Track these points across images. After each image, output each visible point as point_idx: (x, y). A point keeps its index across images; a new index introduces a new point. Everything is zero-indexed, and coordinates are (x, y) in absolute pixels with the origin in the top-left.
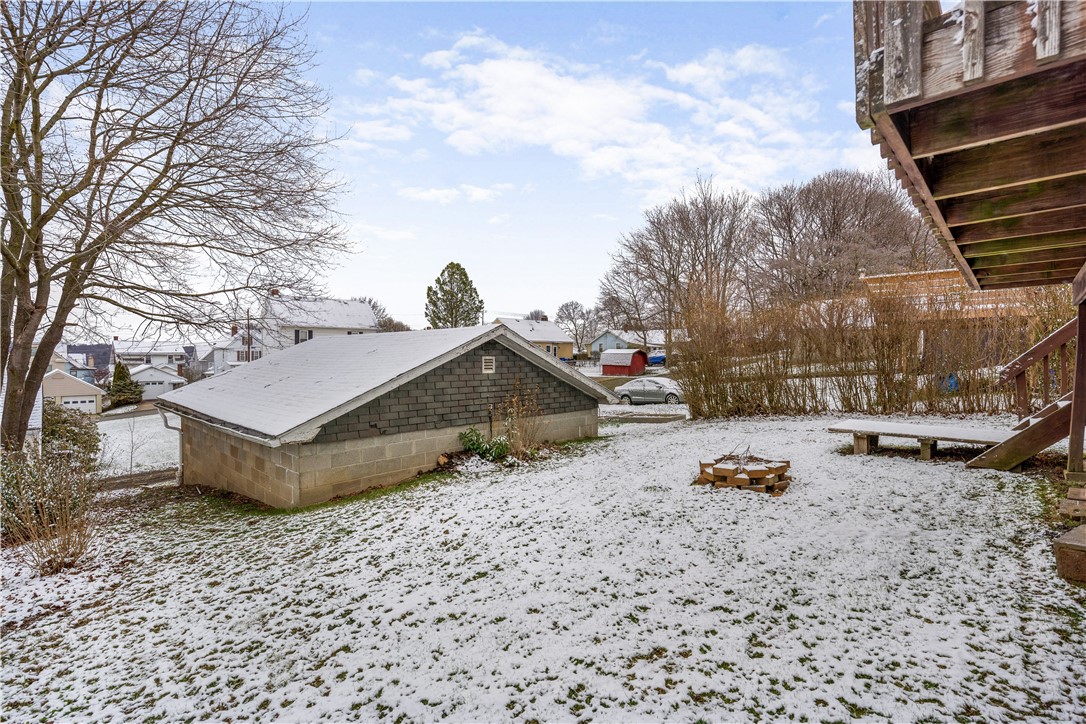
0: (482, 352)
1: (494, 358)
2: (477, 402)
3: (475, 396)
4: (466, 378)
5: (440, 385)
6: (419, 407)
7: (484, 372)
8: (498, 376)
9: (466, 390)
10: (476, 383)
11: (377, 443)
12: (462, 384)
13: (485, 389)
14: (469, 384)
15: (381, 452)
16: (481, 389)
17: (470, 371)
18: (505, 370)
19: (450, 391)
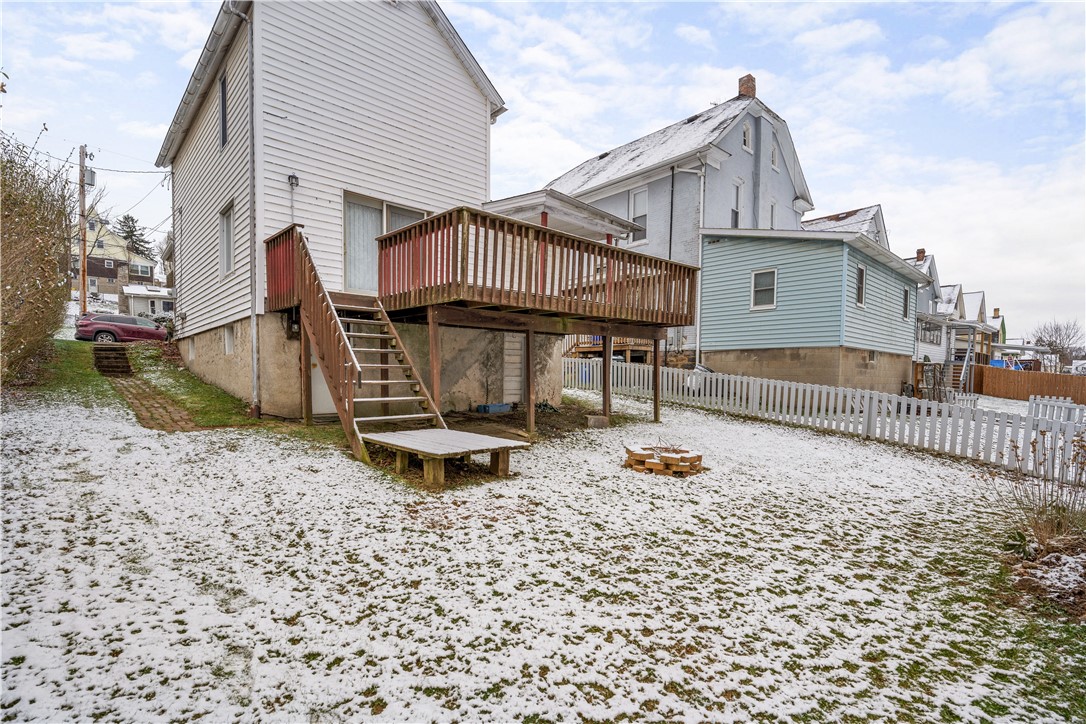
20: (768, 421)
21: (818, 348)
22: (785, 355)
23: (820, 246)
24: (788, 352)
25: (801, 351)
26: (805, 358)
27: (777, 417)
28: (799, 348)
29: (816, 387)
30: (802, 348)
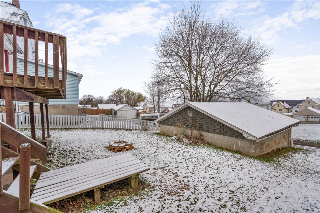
0: (188, 109)
1: (192, 111)
2: (187, 123)
3: (187, 121)
4: (184, 116)
5: (178, 117)
6: (175, 121)
7: (189, 115)
8: (193, 117)
9: (185, 119)
10: (187, 118)
11: (169, 127)
12: (184, 118)
13: (190, 120)
14: (185, 118)
15: (169, 129)
16: (188, 120)
17: (185, 115)
18: (195, 115)
19: (181, 119)
20: (74, 129)
21: (72, 105)
22: (60, 107)
23: (70, 75)
24: (61, 106)
25: (66, 106)
26: (67, 108)
27: (77, 127)
28: (65, 105)
29: (72, 116)
30: (66, 105)
